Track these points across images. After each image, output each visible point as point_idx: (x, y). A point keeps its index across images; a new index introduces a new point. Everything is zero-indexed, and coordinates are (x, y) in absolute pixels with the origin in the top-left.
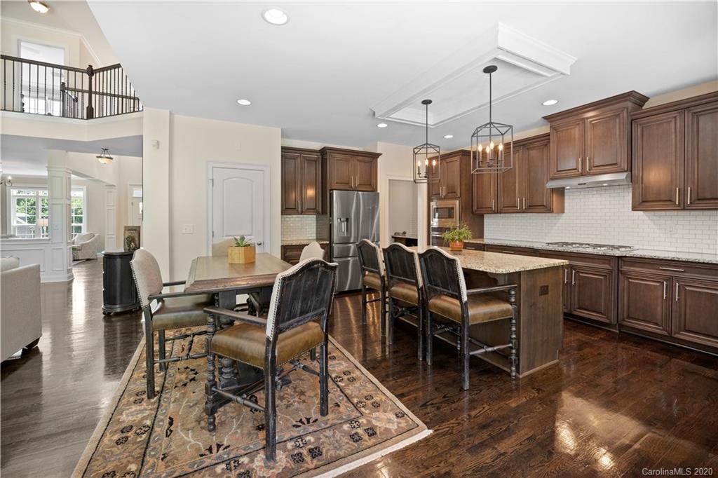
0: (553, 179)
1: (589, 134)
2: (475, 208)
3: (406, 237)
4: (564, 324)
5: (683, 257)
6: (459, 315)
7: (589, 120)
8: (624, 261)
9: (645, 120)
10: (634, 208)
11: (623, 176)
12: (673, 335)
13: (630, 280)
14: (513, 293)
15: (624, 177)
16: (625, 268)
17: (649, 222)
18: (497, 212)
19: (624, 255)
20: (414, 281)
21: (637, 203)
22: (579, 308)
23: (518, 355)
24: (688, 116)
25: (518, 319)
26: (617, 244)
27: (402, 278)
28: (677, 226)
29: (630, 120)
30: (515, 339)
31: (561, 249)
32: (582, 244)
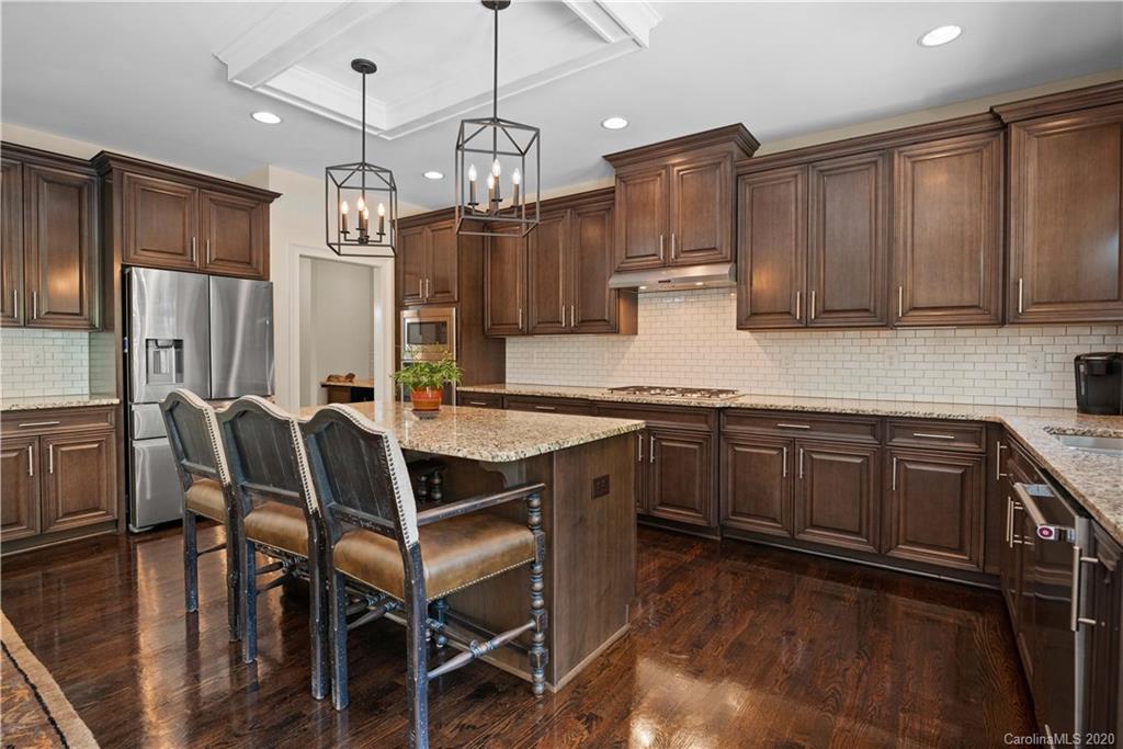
0: (619, 271)
1: (676, 192)
2: (488, 323)
3: (355, 385)
4: (639, 535)
5: (809, 405)
6: (400, 580)
7: (676, 169)
8: (727, 416)
9: (756, 178)
10: (740, 327)
11: (725, 269)
12: (797, 537)
13: (737, 449)
14: (536, 502)
15: (727, 272)
16: (730, 428)
17: (759, 349)
18: (528, 332)
19: (728, 405)
20: (297, 494)
21: (744, 318)
22: (662, 504)
23: (548, 643)
24: (813, 177)
25: (548, 562)
26: (715, 387)
27: (271, 489)
28: (796, 356)
29: (735, 174)
30: (542, 607)
31: (632, 398)
32: (664, 389)
